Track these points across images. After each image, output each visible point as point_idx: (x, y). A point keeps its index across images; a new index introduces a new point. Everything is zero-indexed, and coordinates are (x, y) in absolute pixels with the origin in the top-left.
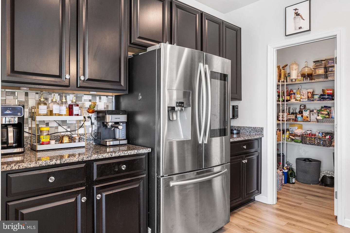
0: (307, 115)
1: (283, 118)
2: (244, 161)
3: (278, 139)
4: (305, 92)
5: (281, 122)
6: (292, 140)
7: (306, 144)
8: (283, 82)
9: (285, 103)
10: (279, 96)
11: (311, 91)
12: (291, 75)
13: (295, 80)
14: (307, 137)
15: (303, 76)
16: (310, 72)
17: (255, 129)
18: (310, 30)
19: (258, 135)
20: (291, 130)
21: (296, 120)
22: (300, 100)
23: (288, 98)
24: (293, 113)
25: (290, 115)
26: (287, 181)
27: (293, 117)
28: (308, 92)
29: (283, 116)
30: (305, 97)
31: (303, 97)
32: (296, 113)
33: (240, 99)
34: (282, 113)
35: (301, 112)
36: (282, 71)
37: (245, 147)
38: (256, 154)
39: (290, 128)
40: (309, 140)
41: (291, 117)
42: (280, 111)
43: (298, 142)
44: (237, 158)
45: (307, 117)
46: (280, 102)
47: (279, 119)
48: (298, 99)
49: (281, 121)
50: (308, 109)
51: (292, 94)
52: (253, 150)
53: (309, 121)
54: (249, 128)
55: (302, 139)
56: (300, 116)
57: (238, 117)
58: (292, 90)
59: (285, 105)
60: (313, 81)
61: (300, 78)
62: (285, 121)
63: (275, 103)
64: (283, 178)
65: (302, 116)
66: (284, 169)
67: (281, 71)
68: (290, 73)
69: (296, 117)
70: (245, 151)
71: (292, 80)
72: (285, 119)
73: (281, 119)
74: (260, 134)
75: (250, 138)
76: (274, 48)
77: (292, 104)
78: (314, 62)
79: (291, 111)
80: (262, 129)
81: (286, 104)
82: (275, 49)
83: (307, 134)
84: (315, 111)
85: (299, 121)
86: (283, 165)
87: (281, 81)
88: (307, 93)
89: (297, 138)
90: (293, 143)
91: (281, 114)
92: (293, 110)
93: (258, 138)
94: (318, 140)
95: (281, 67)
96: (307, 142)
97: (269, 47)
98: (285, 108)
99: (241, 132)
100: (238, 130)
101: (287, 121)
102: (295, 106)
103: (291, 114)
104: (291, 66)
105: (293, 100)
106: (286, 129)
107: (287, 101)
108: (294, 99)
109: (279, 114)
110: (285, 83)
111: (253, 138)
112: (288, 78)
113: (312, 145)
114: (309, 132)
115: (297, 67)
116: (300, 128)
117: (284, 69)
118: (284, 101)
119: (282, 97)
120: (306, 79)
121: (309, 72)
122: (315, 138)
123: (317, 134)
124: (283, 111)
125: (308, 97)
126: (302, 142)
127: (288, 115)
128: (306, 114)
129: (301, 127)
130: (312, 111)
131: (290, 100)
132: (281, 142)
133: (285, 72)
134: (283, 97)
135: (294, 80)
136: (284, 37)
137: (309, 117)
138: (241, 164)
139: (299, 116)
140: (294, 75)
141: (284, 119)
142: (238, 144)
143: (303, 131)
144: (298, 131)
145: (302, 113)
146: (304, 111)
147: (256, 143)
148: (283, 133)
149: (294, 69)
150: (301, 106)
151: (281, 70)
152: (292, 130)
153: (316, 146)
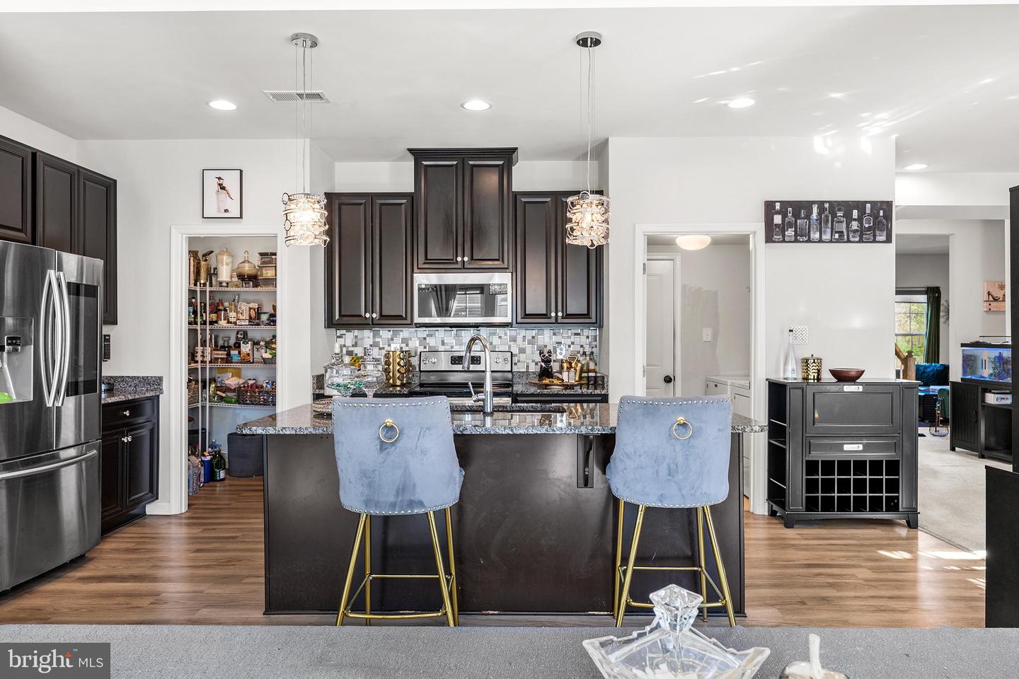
0: (247, 350)
1: (203, 356)
2: (125, 440)
3: (192, 399)
4: (244, 307)
5: (199, 366)
6: (221, 399)
7: (244, 404)
8: (205, 285)
9: (208, 327)
10: (195, 312)
11: (256, 306)
12: (219, 273)
13: (228, 284)
14: (247, 392)
15: (241, 277)
16: (253, 272)
17: (146, 381)
18: (241, 217)
19: (152, 390)
20: (219, 380)
21: (228, 359)
22: (235, 323)
23: (214, 316)
24: (223, 347)
25: (218, 350)
26: (211, 477)
27: (222, 354)
28: (250, 309)
29: (203, 352)
30: (244, 318)
31: (241, 317)
32: (229, 347)
33: (115, 322)
34: (202, 348)
35: (237, 346)
36: (203, 263)
37: (127, 413)
38: (149, 426)
39: (218, 375)
40: (251, 396)
41: (218, 354)
42: (197, 342)
43: (230, 402)
44: (113, 434)
45: (248, 355)
46: (197, 324)
47: (196, 359)
48: (232, 320)
49: (199, 362)
50: (250, 340)
51: (221, 310)
52: (141, 420)
53: (251, 361)
54: (133, 378)
55: (238, 396)
56: (236, 352)
57: (109, 358)
58: (221, 302)
59: (208, 332)
60: (259, 289)
61: (235, 279)
62: (208, 362)
63: (185, 327)
64: (202, 472)
65: (239, 353)
66: (204, 455)
67: (199, 263)
68: (216, 269)
69: (229, 354)
70: (127, 421)
71: (221, 283)
72: (208, 359)
73: (199, 358)
74: (155, 389)
75: (137, 397)
76: (182, 234)
77: (223, 330)
78: (261, 254)
79: (221, 343)
80: (161, 379)
81: (210, 330)
82: (184, 236)
83: (248, 386)
84: (262, 343)
85: (235, 363)
86: (204, 449)
87: (200, 284)
88: (248, 309)
89: (229, 394)
90: (223, 404)
91: (199, 349)
92: (224, 341)
93: (153, 396)
94: (264, 396)
95: (200, 255)
96: (246, 400)
97: (174, 231)
98: (208, 337)
99: (117, 386)
100: (109, 384)
101: (210, 362)
102: (227, 334)
103: (219, 348)
104: (219, 257)
105: (223, 323)
106: (210, 380)
107: (211, 323)
108: (224, 320)
109: (196, 348)
110: (208, 289)
111: (142, 396)
112: (213, 278)
113: (256, 404)
114: (251, 382)
115: (230, 260)
116: (236, 376)
117: (206, 261)
118: (205, 323)
119: (202, 315)
120: (246, 284)
121: (250, 273)
122: (259, 392)
123: (264, 385)
124: (204, 344)
125: (250, 317)
126: (238, 402)
127: (214, 350)
128: (246, 348)
129: (237, 373)
130: (256, 343)
131: (216, 322)
132: (200, 405)
133: (208, 265)
134: (204, 314)
135: (224, 284)
136: (201, 219)
137: (251, 355)
138: (120, 445)
139: (234, 353)
140: (225, 274)
141: (205, 360)
142: (114, 408)
143: (241, 381)
144: (232, 382)
145: (239, 347)
146: (243, 343)
147: (148, 407)
148: (204, 387)
149: (225, 263)
150: (237, 334)
151: (199, 260)
152: (222, 380)
153: (262, 407)
